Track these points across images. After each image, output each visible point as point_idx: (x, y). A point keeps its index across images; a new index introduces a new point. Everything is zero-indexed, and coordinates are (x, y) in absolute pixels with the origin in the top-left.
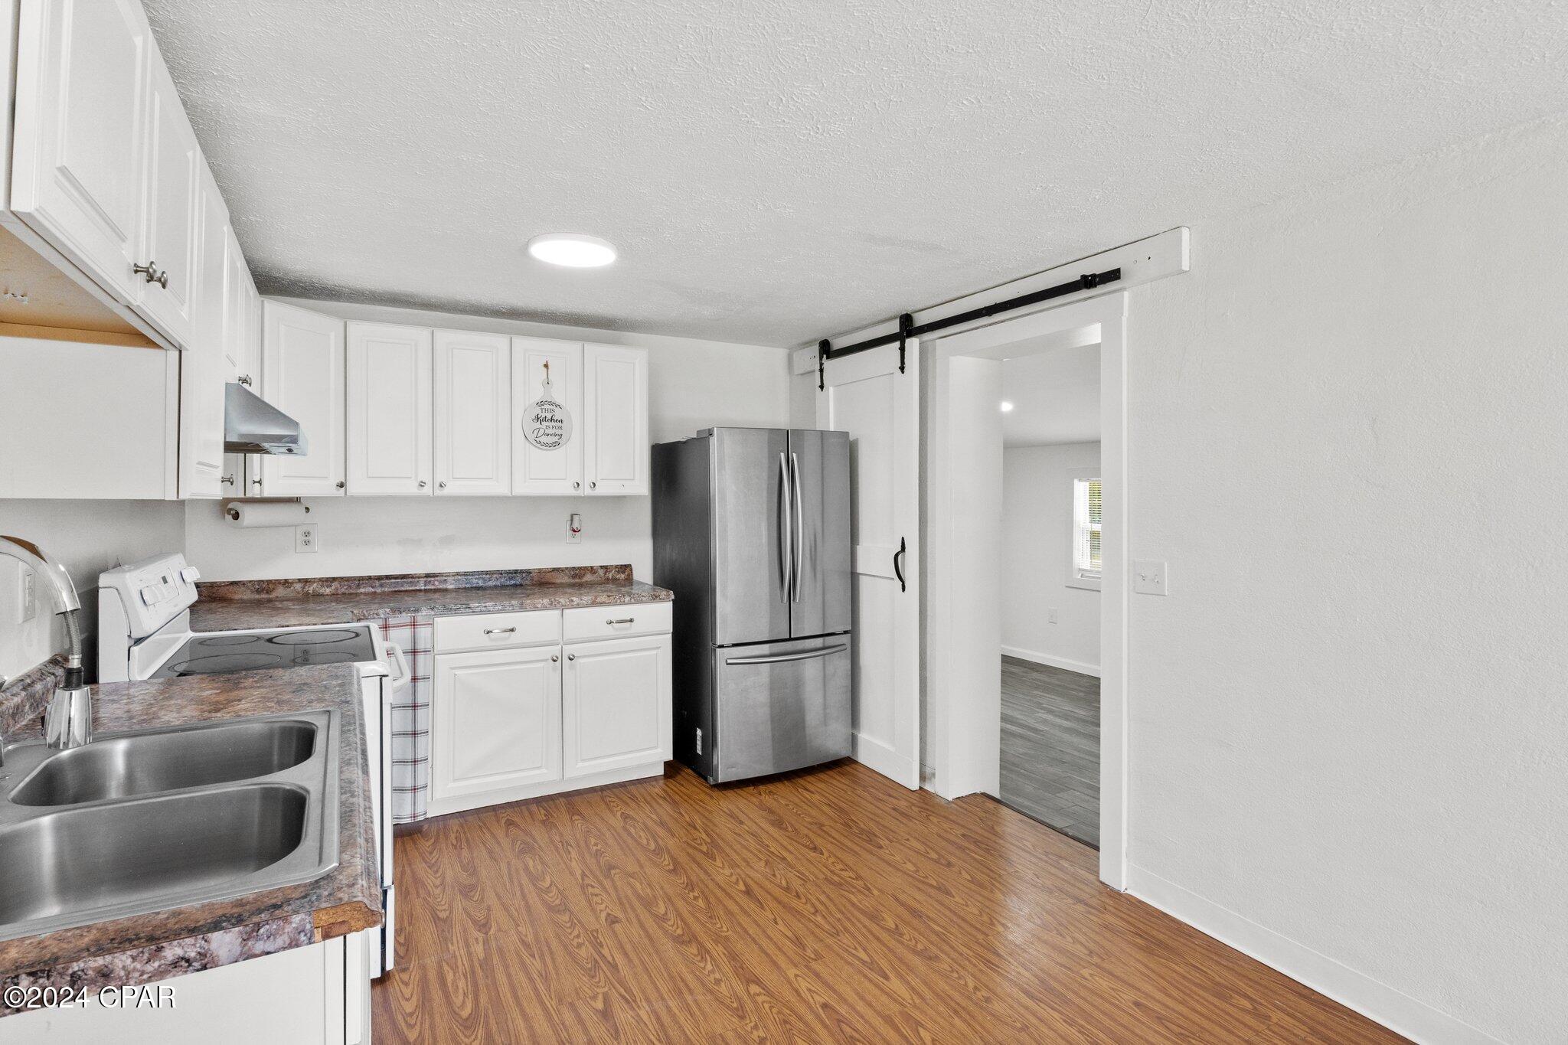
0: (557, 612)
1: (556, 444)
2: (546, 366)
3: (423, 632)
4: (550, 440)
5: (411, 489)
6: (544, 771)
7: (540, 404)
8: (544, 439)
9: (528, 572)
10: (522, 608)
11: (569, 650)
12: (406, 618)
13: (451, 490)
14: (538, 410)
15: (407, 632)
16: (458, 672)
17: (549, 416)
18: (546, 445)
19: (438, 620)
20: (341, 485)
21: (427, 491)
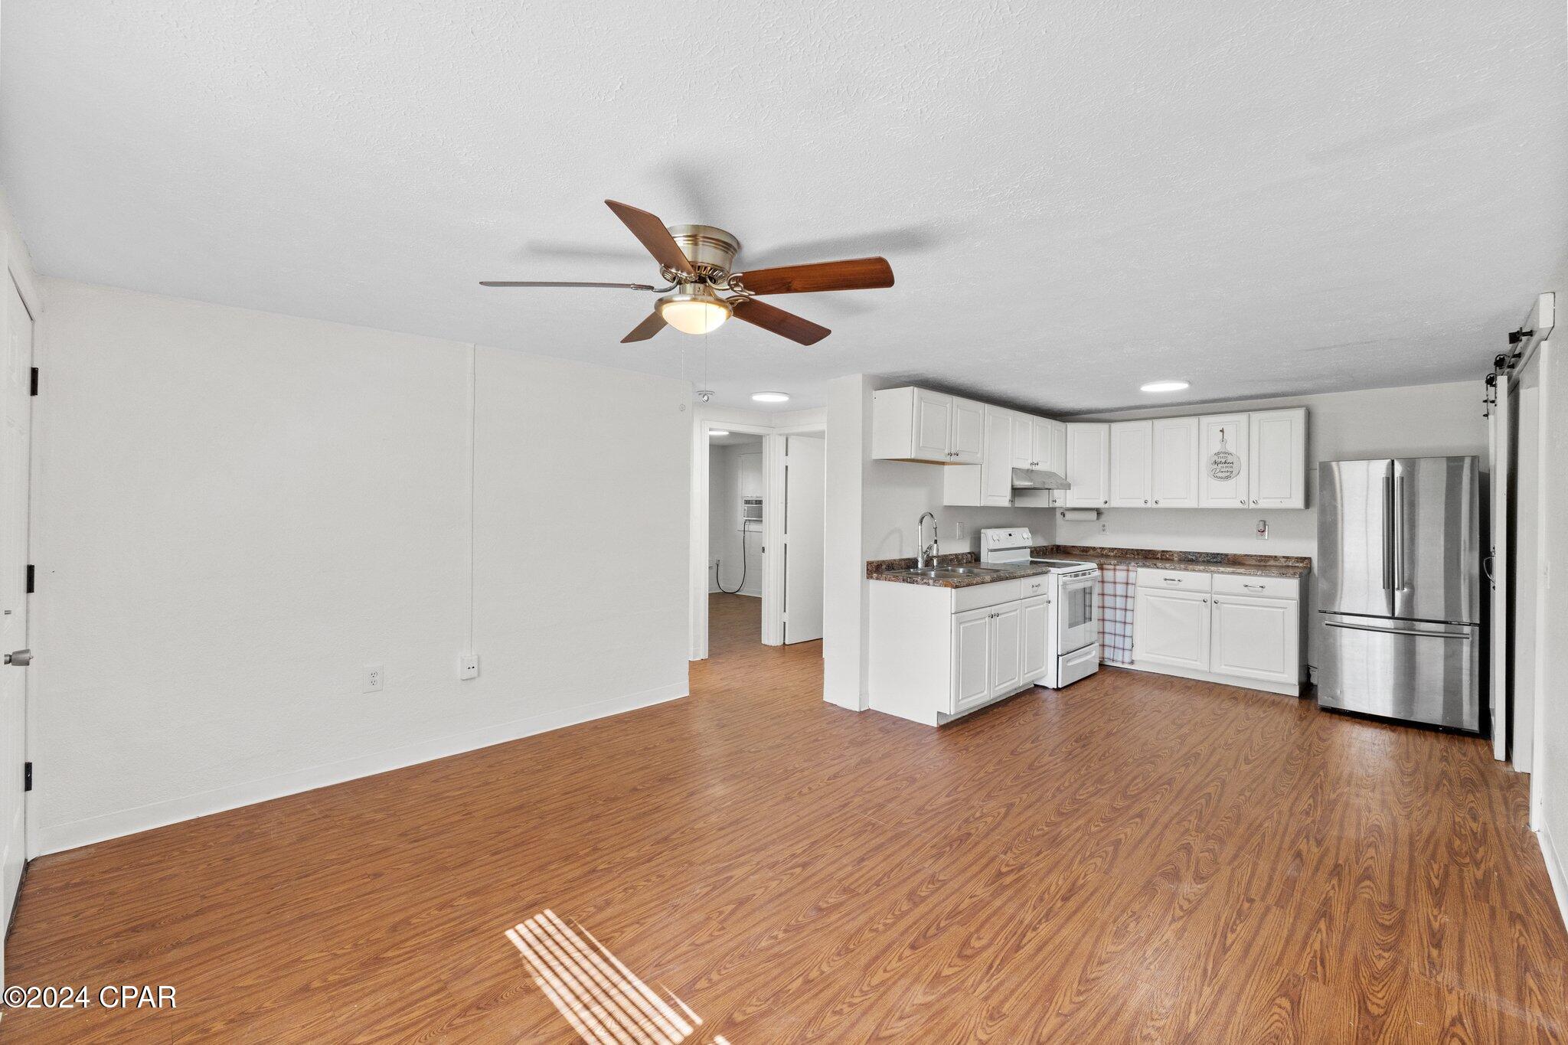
0: (1209, 575)
1: (1227, 478)
2: (1222, 431)
3: (1132, 575)
4: (1224, 475)
5: (1140, 504)
6: (1198, 663)
7: (1217, 454)
8: (1220, 475)
9: (1226, 555)
10: (1186, 569)
11: (1216, 597)
12: (1123, 567)
13: (1161, 505)
14: (1216, 458)
15: (1125, 573)
16: (1149, 597)
17: (1223, 461)
18: (1222, 478)
19: (1139, 569)
20: (1106, 502)
21: (1149, 505)
